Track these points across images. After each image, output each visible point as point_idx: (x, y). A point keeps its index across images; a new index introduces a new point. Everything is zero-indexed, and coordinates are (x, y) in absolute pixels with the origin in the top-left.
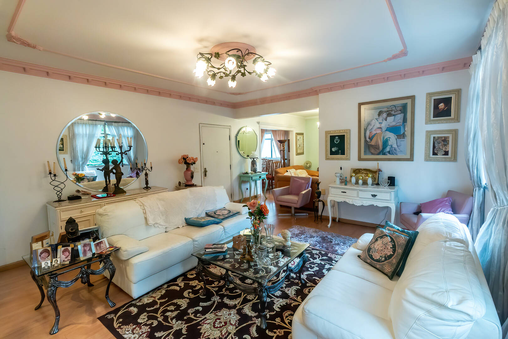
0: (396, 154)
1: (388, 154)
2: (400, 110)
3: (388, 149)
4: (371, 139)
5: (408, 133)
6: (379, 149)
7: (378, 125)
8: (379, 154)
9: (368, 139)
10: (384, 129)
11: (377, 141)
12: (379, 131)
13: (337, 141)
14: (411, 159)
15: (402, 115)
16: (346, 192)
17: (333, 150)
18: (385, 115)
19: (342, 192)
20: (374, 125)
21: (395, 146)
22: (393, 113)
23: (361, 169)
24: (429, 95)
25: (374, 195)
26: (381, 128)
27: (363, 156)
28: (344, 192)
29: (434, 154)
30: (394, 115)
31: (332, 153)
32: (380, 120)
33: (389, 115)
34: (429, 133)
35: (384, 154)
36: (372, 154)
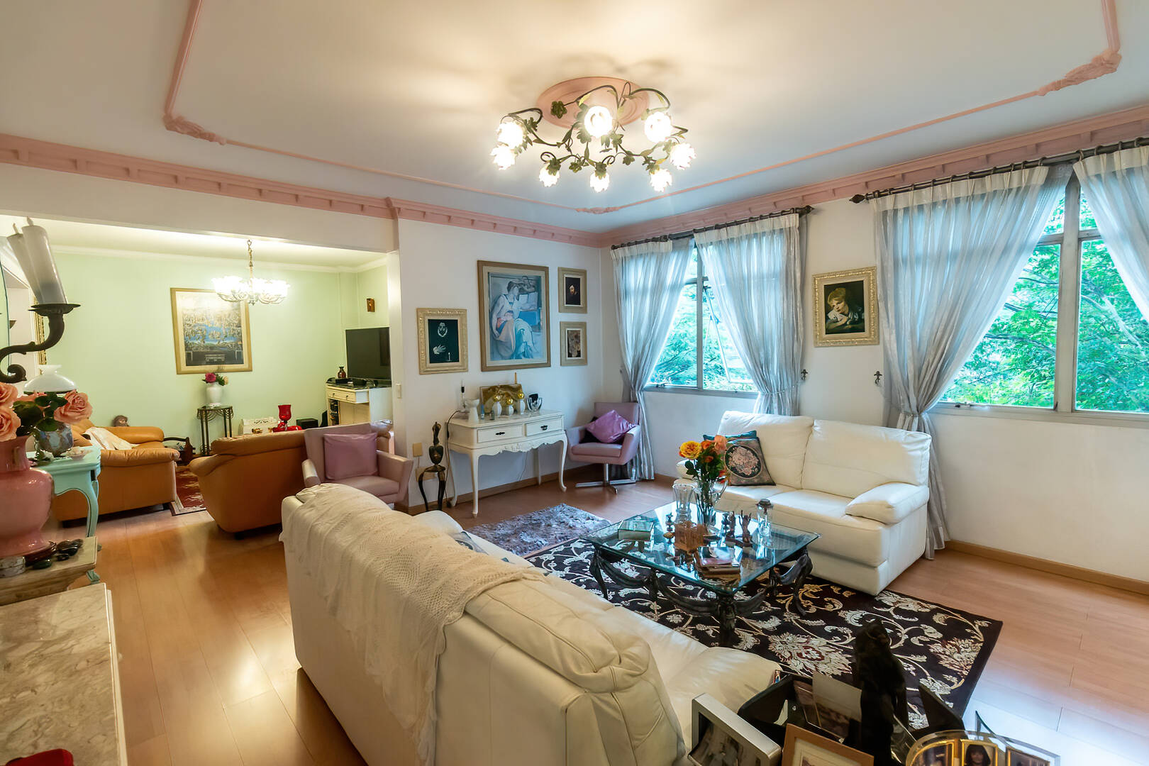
0: (532, 357)
1: (523, 357)
2: (534, 287)
3: (522, 349)
4: (500, 329)
5: (543, 324)
6: (510, 348)
7: (508, 307)
8: (511, 358)
9: (496, 332)
10: (516, 314)
11: (508, 336)
12: (509, 318)
13: (442, 333)
14: (548, 365)
15: (536, 293)
16: (503, 433)
17: (436, 351)
18: (516, 290)
19: (497, 434)
20: (503, 306)
21: (530, 344)
22: (525, 288)
23: (496, 387)
24: (561, 270)
25: (545, 426)
26: (512, 312)
27: (489, 363)
28: (500, 434)
29: (570, 355)
30: (528, 293)
31: (434, 359)
32: (510, 299)
33: (522, 291)
34: (563, 325)
35: (518, 357)
36: (503, 358)
